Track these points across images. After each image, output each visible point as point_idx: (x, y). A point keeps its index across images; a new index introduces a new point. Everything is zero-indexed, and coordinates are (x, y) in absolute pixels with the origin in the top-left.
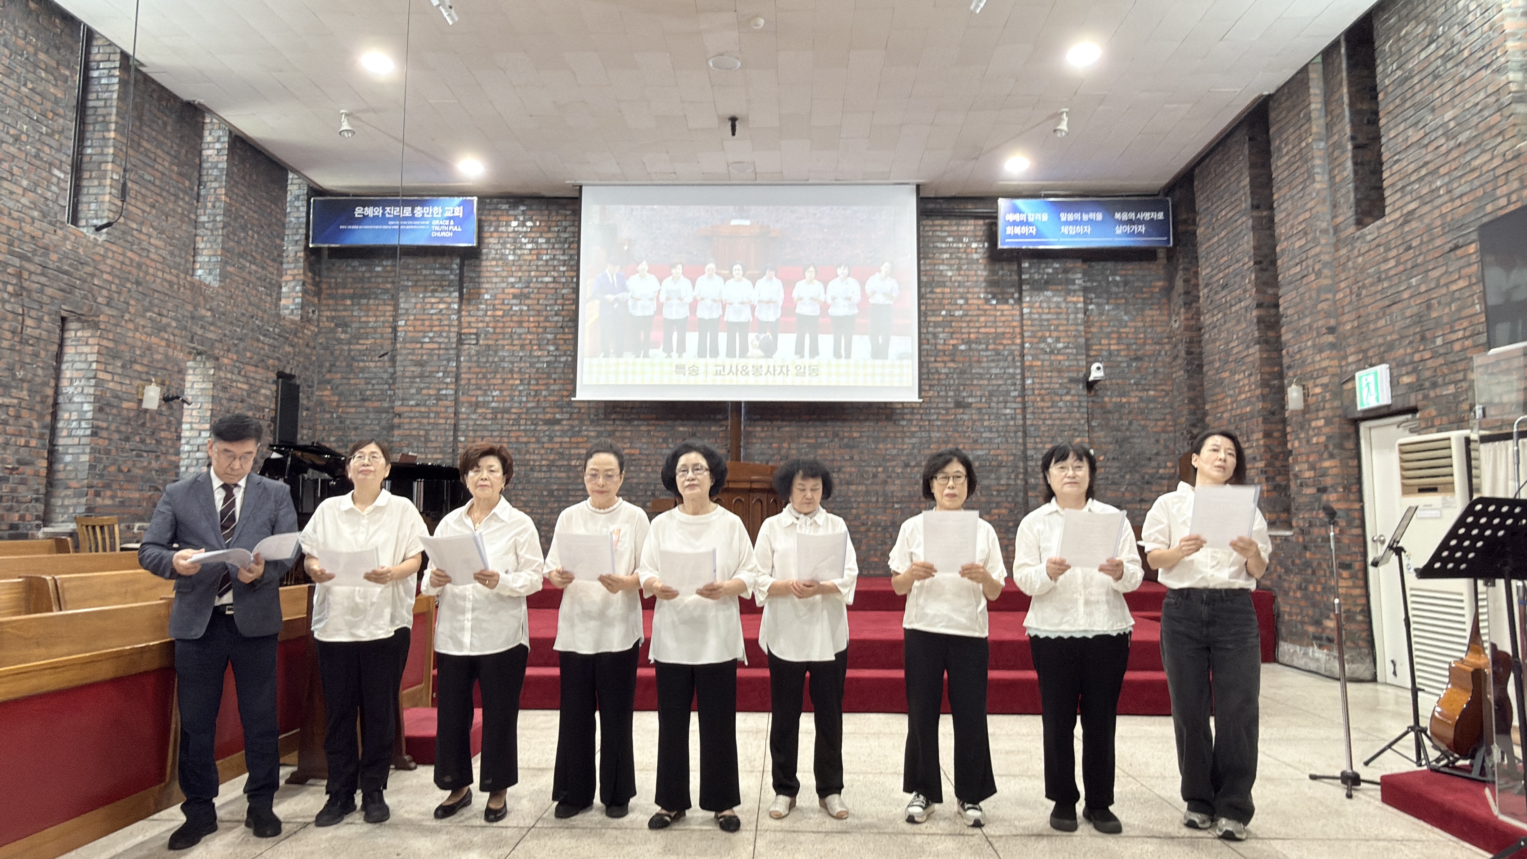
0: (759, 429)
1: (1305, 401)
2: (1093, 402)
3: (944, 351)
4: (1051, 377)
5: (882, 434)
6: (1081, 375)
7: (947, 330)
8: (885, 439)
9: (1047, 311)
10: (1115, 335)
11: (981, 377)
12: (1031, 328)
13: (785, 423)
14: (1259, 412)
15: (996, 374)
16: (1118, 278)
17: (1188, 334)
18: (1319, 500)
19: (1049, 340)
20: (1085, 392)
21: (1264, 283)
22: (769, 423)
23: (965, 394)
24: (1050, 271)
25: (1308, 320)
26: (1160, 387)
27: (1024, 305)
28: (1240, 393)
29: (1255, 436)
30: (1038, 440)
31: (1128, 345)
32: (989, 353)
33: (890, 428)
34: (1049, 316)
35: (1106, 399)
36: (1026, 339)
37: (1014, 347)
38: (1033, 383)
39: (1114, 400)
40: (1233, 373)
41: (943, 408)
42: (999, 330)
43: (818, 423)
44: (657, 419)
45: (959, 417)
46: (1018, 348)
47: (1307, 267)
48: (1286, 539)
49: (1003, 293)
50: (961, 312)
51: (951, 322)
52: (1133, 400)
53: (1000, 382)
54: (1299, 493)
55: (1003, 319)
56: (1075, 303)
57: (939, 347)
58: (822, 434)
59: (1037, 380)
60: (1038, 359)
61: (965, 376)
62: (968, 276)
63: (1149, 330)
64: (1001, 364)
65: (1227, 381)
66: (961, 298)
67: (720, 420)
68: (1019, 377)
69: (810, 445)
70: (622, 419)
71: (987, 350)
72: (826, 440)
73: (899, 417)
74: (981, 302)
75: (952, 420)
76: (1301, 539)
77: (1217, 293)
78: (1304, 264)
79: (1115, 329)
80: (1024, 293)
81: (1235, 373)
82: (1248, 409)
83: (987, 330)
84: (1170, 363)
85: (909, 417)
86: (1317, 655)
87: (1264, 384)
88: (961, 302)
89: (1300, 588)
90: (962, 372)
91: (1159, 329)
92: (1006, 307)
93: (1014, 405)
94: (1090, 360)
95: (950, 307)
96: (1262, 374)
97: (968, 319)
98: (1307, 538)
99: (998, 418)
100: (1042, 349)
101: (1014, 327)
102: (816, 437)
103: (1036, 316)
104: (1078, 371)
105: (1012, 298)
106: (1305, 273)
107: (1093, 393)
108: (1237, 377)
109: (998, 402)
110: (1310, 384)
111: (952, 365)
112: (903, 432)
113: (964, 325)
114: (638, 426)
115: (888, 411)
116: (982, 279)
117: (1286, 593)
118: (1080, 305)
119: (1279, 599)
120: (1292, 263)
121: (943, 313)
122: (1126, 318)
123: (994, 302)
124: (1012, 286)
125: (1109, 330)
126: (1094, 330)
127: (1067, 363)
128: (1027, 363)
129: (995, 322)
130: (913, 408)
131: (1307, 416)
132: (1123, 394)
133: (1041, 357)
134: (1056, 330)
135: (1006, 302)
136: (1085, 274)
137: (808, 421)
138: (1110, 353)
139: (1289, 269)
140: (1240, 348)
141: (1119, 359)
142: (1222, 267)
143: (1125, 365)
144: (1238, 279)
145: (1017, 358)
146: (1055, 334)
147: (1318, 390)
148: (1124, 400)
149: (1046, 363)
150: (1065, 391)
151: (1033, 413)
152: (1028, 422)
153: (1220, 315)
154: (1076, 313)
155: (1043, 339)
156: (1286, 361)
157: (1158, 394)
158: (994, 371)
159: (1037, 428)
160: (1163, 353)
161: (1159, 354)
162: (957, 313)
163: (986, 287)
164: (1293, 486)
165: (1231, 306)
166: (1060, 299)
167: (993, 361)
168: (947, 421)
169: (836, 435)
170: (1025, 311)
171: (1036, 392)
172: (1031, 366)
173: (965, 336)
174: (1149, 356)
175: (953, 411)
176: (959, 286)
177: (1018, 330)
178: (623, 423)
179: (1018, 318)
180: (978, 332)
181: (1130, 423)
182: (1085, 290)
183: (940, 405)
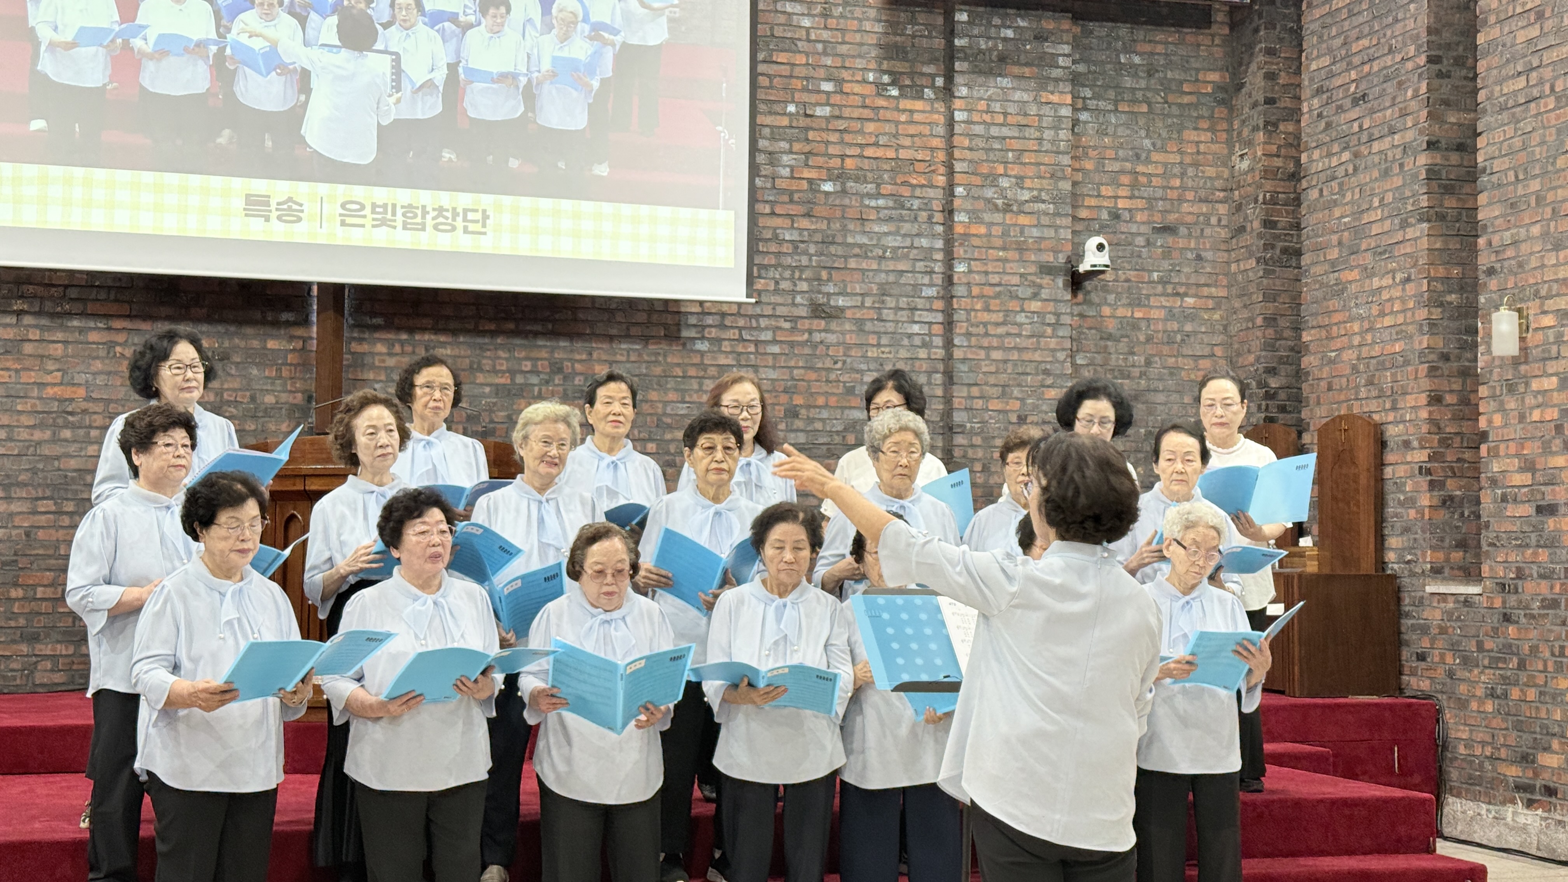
0: (380, 348)
1: (1522, 339)
2: (1082, 316)
3: (791, 193)
4: (1005, 260)
5: (658, 370)
6: (1062, 258)
7: (797, 147)
8: (661, 383)
9: (1000, 119)
10: (1125, 179)
11: (864, 252)
12: (968, 154)
13: (442, 338)
14: (1421, 353)
15: (895, 249)
16: (1137, 60)
17: (1269, 185)
18: (1538, 529)
19: (1004, 183)
20: (1068, 297)
21: (1446, 103)
22: (404, 336)
23: (831, 288)
24: (1010, 33)
25: (1535, 185)
26: (1206, 291)
27: (958, 104)
28: (1382, 314)
29: (1410, 401)
30: (975, 391)
31: (1149, 199)
32: (881, 202)
33: (674, 356)
34: (1005, 131)
35: (1106, 311)
36: (958, 178)
37: (931, 193)
38: (970, 271)
39: (1121, 312)
40: (1368, 273)
41: (786, 318)
42: (903, 154)
43: (518, 341)
44: (129, 317)
45: (817, 337)
46: (939, 193)
47: (1541, 82)
48: (1467, 601)
49: (912, 74)
50: (826, 111)
51: (807, 129)
52: (1155, 314)
53: (901, 266)
54: (1499, 514)
55: (912, 130)
56: (1056, 106)
57: (780, 184)
58: (527, 366)
59: (976, 266)
60: (981, 222)
61: (833, 249)
62: (843, 31)
63: (1191, 172)
64: (906, 227)
65: (1353, 288)
66: (828, 80)
67: (288, 324)
68: (939, 256)
69: (498, 390)
70: (39, 314)
71: (878, 195)
72: (534, 380)
73: (692, 333)
74: (870, 90)
75: (803, 344)
76: (1498, 603)
77: (1340, 109)
78: (1534, 74)
79: (1128, 165)
80: (959, 79)
81: (1373, 275)
82: (1397, 348)
83: (879, 153)
84: (1225, 242)
85: (713, 333)
86: (1521, 820)
87: (1435, 301)
88: (827, 87)
89: (1492, 694)
90: (827, 241)
91: (1211, 171)
92: (919, 105)
93: (928, 317)
94: (1079, 227)
95: (805, 97)
96: (1430, 280)
97: (842, 125)
98: (1512, 600)
99: (895, 344)
100: (989, 201)
101: (932, 149)
102: (513, 373)
103: (979, 129)
104: (1056, 252)
105: (933, 86)
106: (1535, 92)
107: (1080, 297)
108: (1376, 282)
109: (898, 309)
110: (1532, 307)
111: (805, 223)
112: (702, 366)
113: (834, 137)
114: (81, 330)
115: (669, 319)
116: (872, 39)
117: (1463, 704)
118: (1066, 112)
119: (1448, 716)
120: (1510, 70)
121: (791, 108)
122: (1147, 143)
123: (895, 92)
124: (933, 61)
125: (1116, 166)
126: (1089, 165)
127: (1035, 232)
128: (959, 229)
129: (896, 136)
130: (723, 315)
131: (1523, 368)
132: (1136, 302)
133: (987, 217)
134: (1018, 161)
135: (920, 96)
136: (1076, 45)
137: (494, 334)
138: (1115, 216)
139: (1500, 82)
140: (1387, 225)
141: (1134, 228)
142: (1356, 60)
143: (1140, 241)
144: (1390, 87)
145: (938, 217)
146: (1015, 170)
147: (1548, 321)
148: (1138, 315)
149: (997, 231)
150: (1029, 292)
151: (968, 335)
152: (958, 354)
153: (1346, 156)
154: (1056, 128)
155: (992, 179)
156: (1484, 260)
157: (1200, 303)
158: (891, 242)
159: (974, 365)
160: (1214, 220)
161: (1208, 223)
162: (819, 111)
163: (880, 60)
164: (1487, 499)
165: (1371, 140)
166: (1026, 97)
167: (890, 219)
168: (792, 344)
169: (557, 368)
170: (959, 116)
171: (975, 291)
172: (966, 236)
173: (836, 162)
174: (1188, 226)
175: (806, 324)
176: (825, 53)
177: (941, 156)
178: (44, 321)
179: (941, 130)
180: (861, 156)
181: (1148, 363)
182: (1075, 80)
183: (781, 310)
